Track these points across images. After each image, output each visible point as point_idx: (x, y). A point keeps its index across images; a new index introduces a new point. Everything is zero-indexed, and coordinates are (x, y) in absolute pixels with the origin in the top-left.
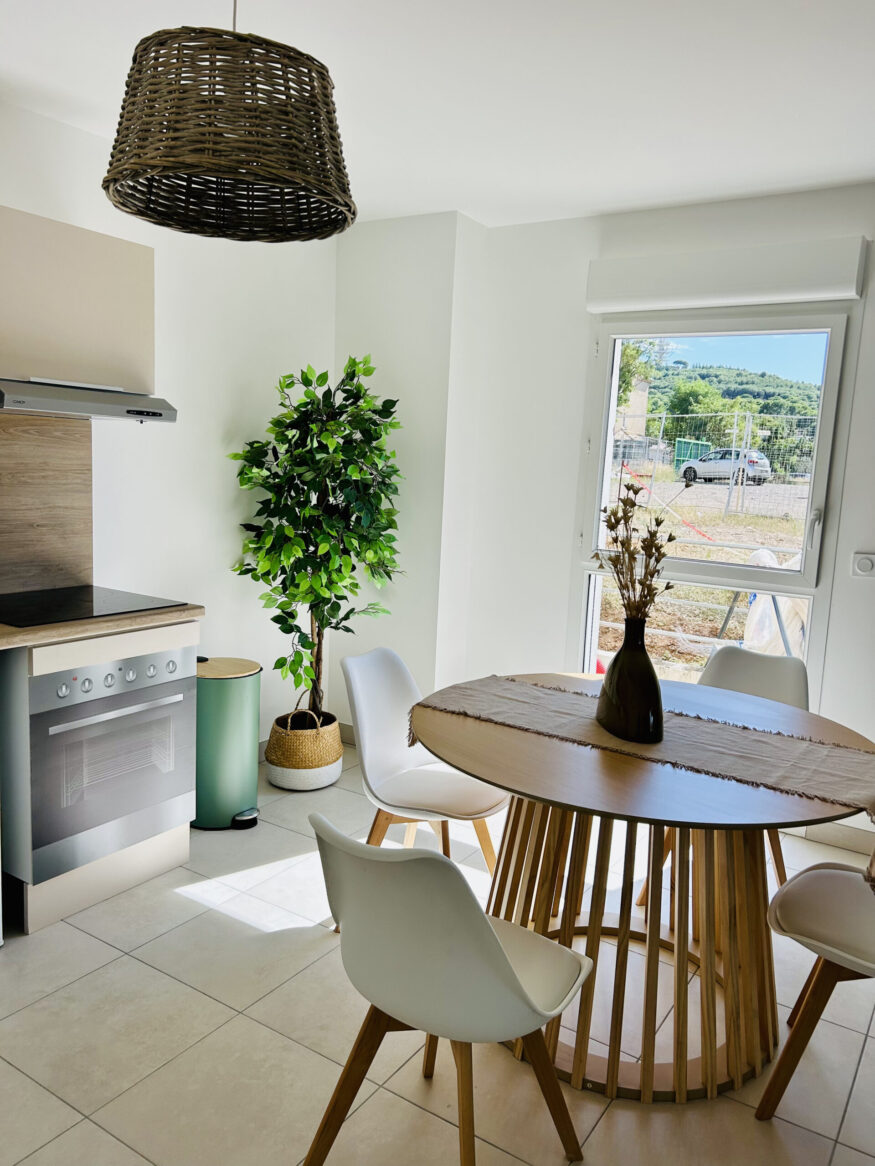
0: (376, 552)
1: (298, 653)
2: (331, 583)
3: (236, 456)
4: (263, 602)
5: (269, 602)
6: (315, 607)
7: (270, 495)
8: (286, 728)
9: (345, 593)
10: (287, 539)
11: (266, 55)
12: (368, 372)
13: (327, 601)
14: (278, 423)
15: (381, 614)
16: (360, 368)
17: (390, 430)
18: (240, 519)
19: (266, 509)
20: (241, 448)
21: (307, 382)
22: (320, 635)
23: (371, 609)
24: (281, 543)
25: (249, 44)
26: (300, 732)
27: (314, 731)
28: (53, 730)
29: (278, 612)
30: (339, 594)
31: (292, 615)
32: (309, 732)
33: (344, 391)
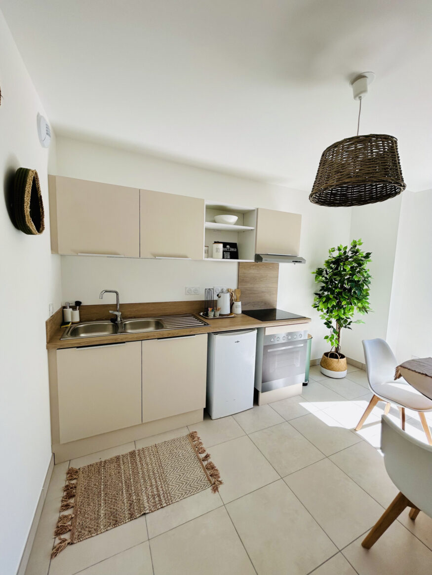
0: (362, 304)
1: (332, 335)
2: (344, 313)
3: (313, 273)
4: (321, 317)
5: (323, 317)
6: (338, 320)
7: (324, 285)
8: (327, 357)
9: (350, 317)
10: (330, 299)
11: (377, 140)
12: (360, 244)
13: (343, 319)
14: (327, 262)
15: (361, 323)
16: (357, 243)
17: (368, 262)
18: (314, 291)
19: (323, 289)
20: (315, 270)
21: (339, 250)
22: (339, 329)
23: (358, 321)
24: (328, 300)
25: (370, 138)
26: (332, 359)
27: (337, 360)
28: (269, 351)
29: (326, 321)
30: (347, 317)
31: (330, 322)
32: (335, 360)
33: (352, 251)
